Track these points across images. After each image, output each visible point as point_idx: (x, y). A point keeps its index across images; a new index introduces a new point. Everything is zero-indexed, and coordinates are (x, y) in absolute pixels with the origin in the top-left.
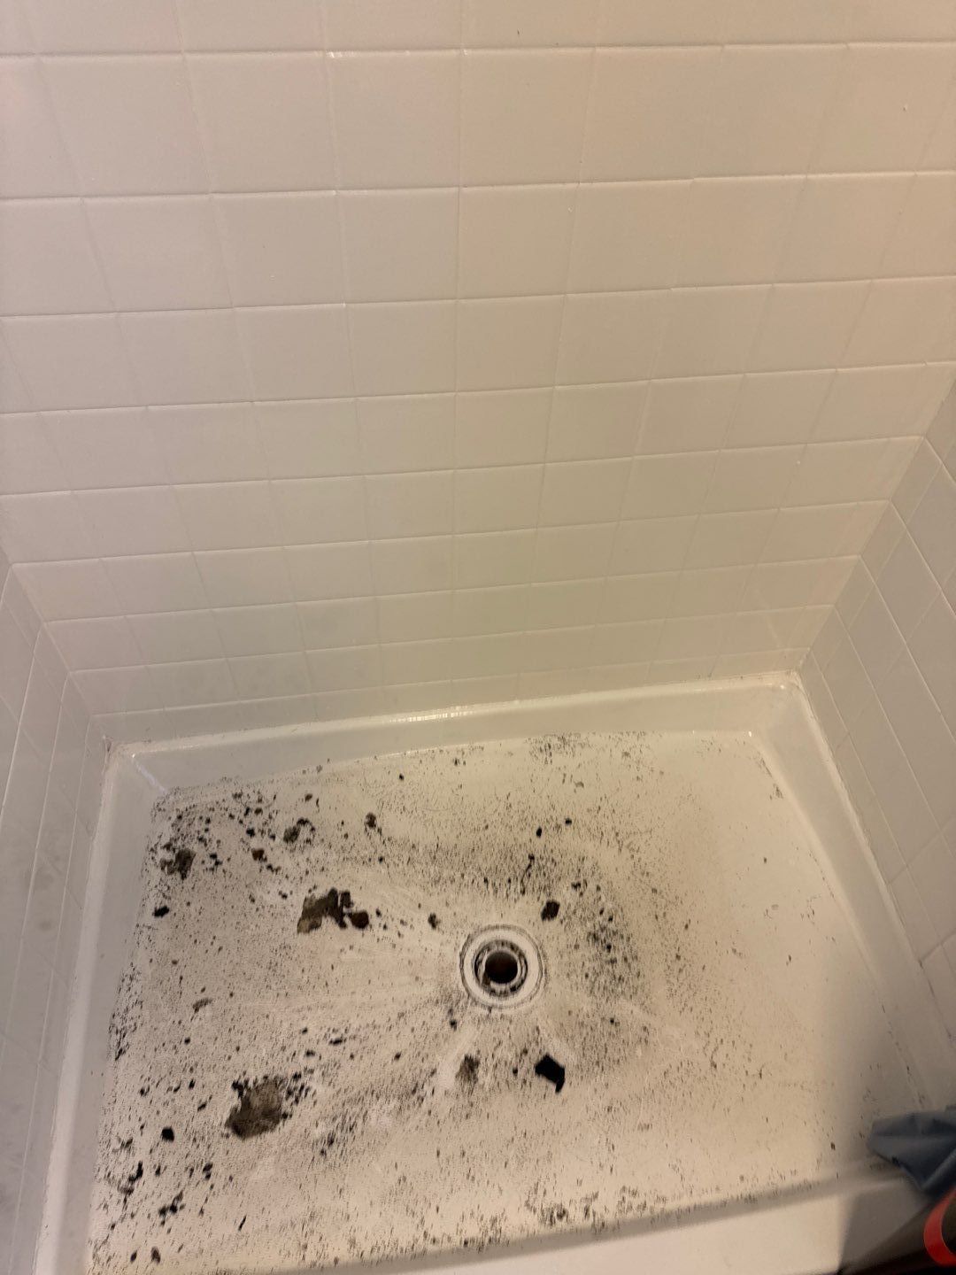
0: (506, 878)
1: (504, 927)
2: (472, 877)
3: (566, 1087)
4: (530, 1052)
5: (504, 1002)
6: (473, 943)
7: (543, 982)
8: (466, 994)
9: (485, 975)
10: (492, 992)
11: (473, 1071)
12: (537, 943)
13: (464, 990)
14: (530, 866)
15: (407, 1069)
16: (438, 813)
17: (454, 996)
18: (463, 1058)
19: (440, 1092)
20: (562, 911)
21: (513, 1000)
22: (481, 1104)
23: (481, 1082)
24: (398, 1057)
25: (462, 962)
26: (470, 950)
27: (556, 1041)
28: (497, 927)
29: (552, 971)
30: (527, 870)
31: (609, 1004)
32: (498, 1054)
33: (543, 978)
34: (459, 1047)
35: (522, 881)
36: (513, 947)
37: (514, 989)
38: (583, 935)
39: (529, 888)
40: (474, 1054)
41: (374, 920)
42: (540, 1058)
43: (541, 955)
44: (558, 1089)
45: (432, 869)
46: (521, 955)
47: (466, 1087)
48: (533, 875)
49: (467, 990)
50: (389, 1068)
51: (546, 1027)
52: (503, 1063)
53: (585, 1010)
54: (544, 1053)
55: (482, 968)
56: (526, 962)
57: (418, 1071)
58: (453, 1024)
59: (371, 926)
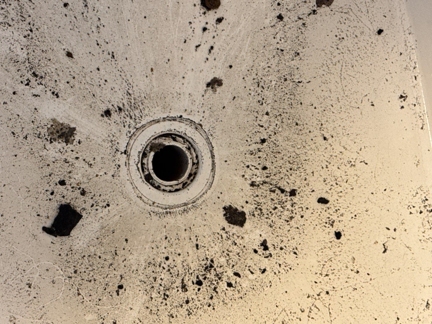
0: (268, 165)
1: (213, 164)
2: (266, 125)
3: (49, 238)
4: (82, 198)
5: (133, 168)
6: (193, 130)
7: (156, 209)
8: (138, 126)
9: (160, 145)
10: (145, 155)
11: (59, 137)
12: (199, 202)
13: (143, 122)
14: (283, 191)
15: (58, 66)
16: (338, 80)
17: (137, 112)
18: (72, 125)
19: (36, 102)
20: (235, 229)
21: (137, 177)
22: (27, 148)
23: (48, 146)
24: (69, 55)
25: (174, 119)
26: (187, 127)
27: (96, 226)
28: (213, 156)
29: (169, 219)
30: (279, 188)
31: (139, 283)
32: (79, 164)
33: (161, 210)
34: (84, 121)
35: (265, 182)
36: (193, 176)
37: (148, 178)
38: (210, 254)
39: (259, 192)
40: (77, 138)
42: (78, 210)
43: (185, 207)
44: (45, 229)
45: (273, 78)
46: (185, 185)
47: (44, 131)
48: (273, 195)
49: (143, 126)
50: (56, 46)
51: (111, 215)
52: (70, 169)
53: (130, 257)
54: (84, 214)
55: (168, 142)
56: (177, 190)
57: (56, 77)
58: (108, 113)
59: (205, 13)
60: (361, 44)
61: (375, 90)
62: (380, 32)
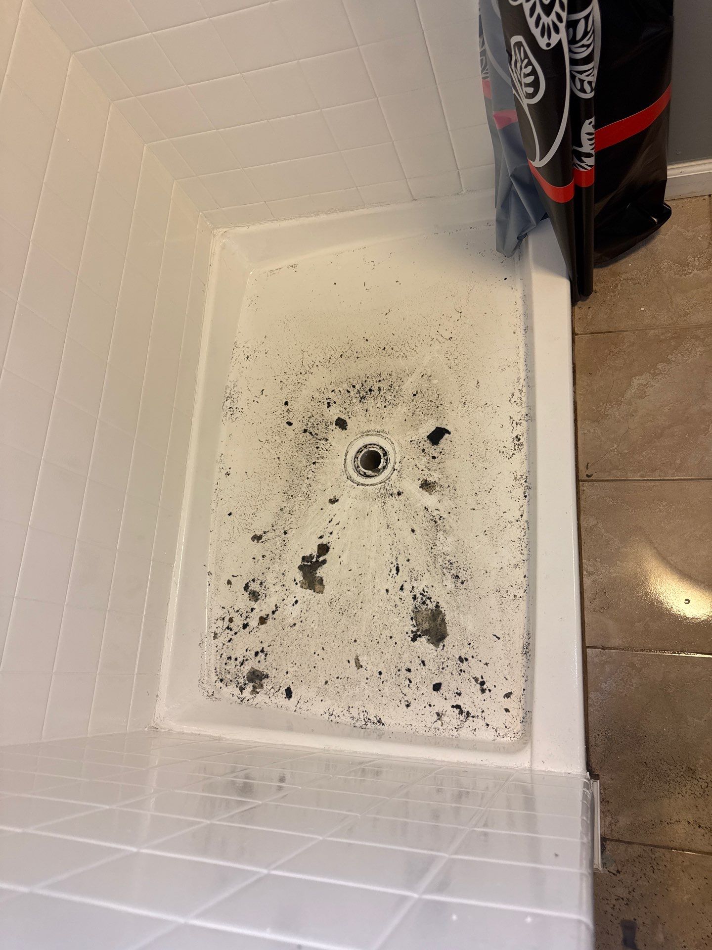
0: (315, 449)
1: (346, 455)
2: (311, 472)
3: (447, 428)
4: (424, 447)
5: (392, 461)
6: (352, 476)
7: (385, 435)
8: (383, 484)
9: (374, 472)
10: (384, 468)
11: (430, 484)
12: (359, 435)
13: (380, 485)
14: (311, 433)
15: (422, 525)
16: (262, 490)
17: (382, 492)
18: (421, 489)
19: (439, 506)
20: (343, 417)
21: (391, 456)
22: (449, 480)
23: (437, 480)
24: (413, 531)
25: (362, 484)
26: (355, 479)
27: (420, 431)
28: (345, 460)
29: (378, 428)
30: (312, 435)
31: (404, 396)
32: (422, 467)
33: (382, 434)
34: (413, 491)
35: (319, 440)
36: (359, 451)
37: (385, 454)
38: (361, 405)
39: (324, 435)
40: (420, 482)
41: (324, 541)
42: (428, 441)
43: (368, 433)
44: (449, 433)
45: (299, 498)
46: (365, 447)
47: (438, 488)
48: (317, 432)
49: (380, 483)
50: (419, 537)
51: (411, 435)
52: (428, 465)
53: (405, 411)
54: (426, 438)
55: (369, 472)
56: (371, 444)
57: (424, 519)
58: (399, 494)
59: (329, 543)
60: (244, 509)
61: (242, 481)
62: (230, 514)
